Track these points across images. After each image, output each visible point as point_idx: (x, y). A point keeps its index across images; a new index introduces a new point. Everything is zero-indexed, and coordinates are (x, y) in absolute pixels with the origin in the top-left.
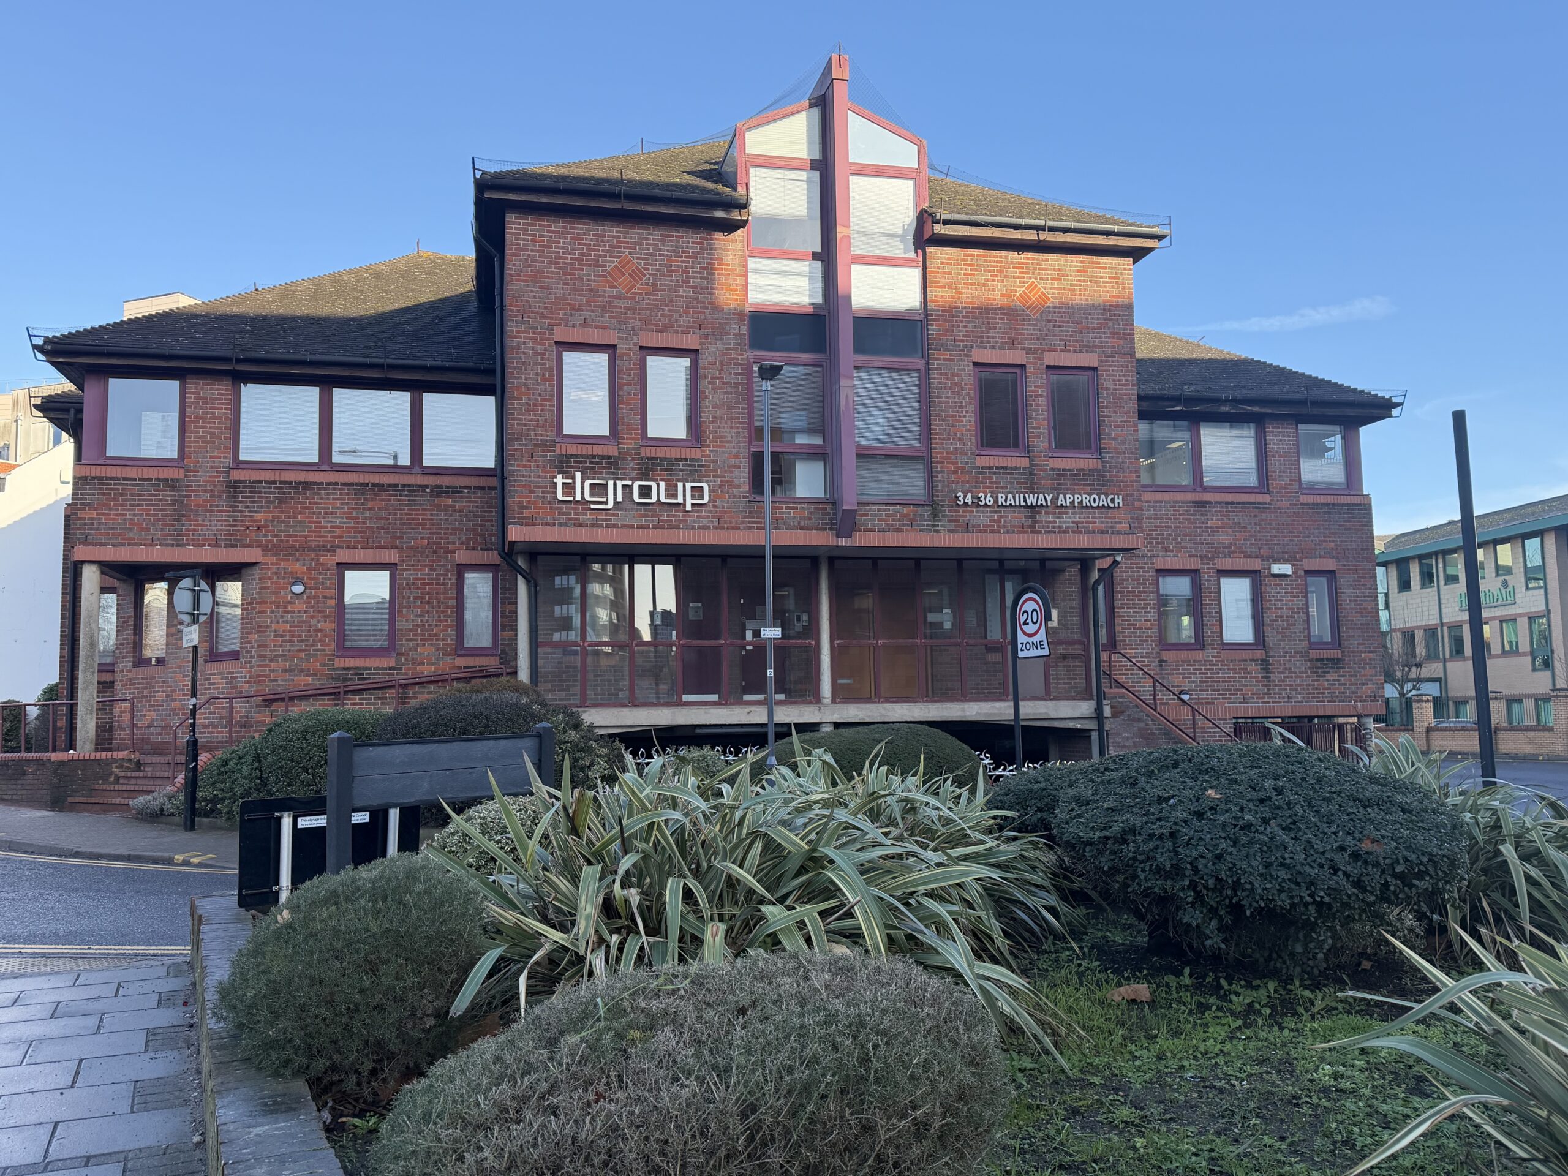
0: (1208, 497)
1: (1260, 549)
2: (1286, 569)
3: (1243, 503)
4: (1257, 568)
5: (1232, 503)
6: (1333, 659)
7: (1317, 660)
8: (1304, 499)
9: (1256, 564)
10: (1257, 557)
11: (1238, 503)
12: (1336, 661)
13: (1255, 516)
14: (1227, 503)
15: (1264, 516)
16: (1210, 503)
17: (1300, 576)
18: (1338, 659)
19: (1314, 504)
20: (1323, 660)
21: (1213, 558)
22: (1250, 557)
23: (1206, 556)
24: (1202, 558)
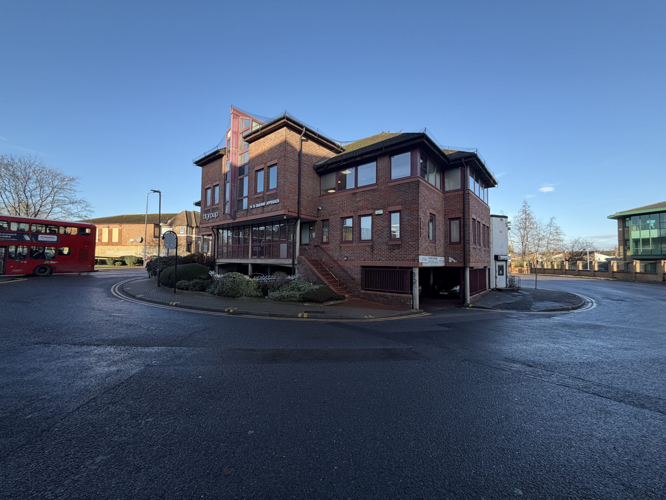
0: (357, 191)
1: (373, 206)
2: (381, 212)
3: (368, 190)
4: (371, 213)
5: (364, 191)
6: (398, 245)
7: (391, 245)
8: (390, 184)
9: (371, 212)
10: (371, 209)
11: (366, 191)
12: (399, 245)
13: (372, 194)
14: (363, 192)
15: (375, 194)
16: (357, 192)
17: (386, 214)
18: (400, 245)
19: (393, 185)
20: (393, 245)
21: (357, 212)
22: (369, 209)
23: (355, 211)
24: (354, 212)
